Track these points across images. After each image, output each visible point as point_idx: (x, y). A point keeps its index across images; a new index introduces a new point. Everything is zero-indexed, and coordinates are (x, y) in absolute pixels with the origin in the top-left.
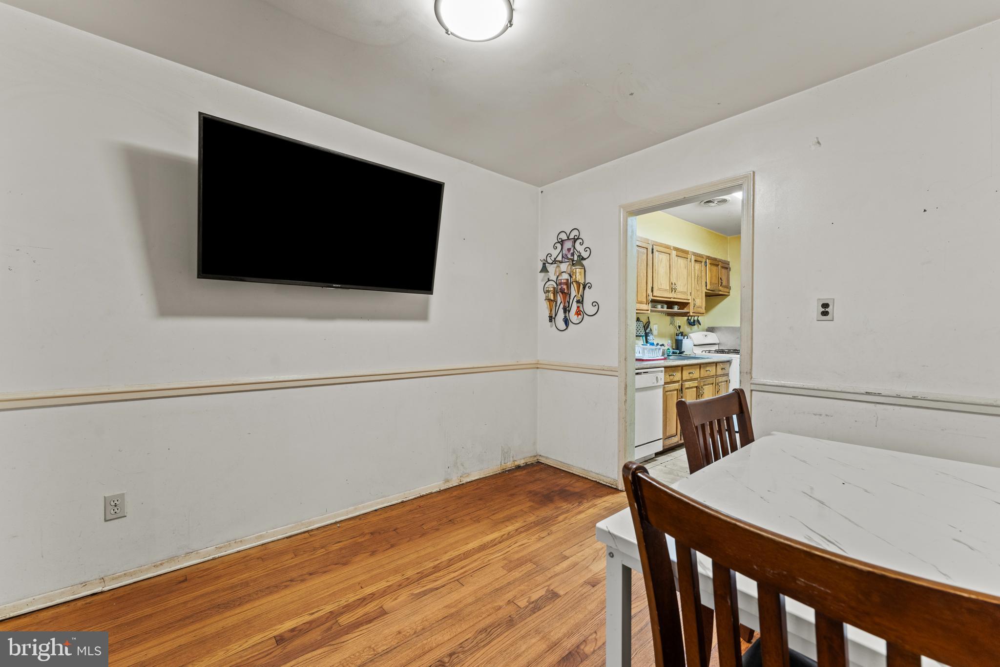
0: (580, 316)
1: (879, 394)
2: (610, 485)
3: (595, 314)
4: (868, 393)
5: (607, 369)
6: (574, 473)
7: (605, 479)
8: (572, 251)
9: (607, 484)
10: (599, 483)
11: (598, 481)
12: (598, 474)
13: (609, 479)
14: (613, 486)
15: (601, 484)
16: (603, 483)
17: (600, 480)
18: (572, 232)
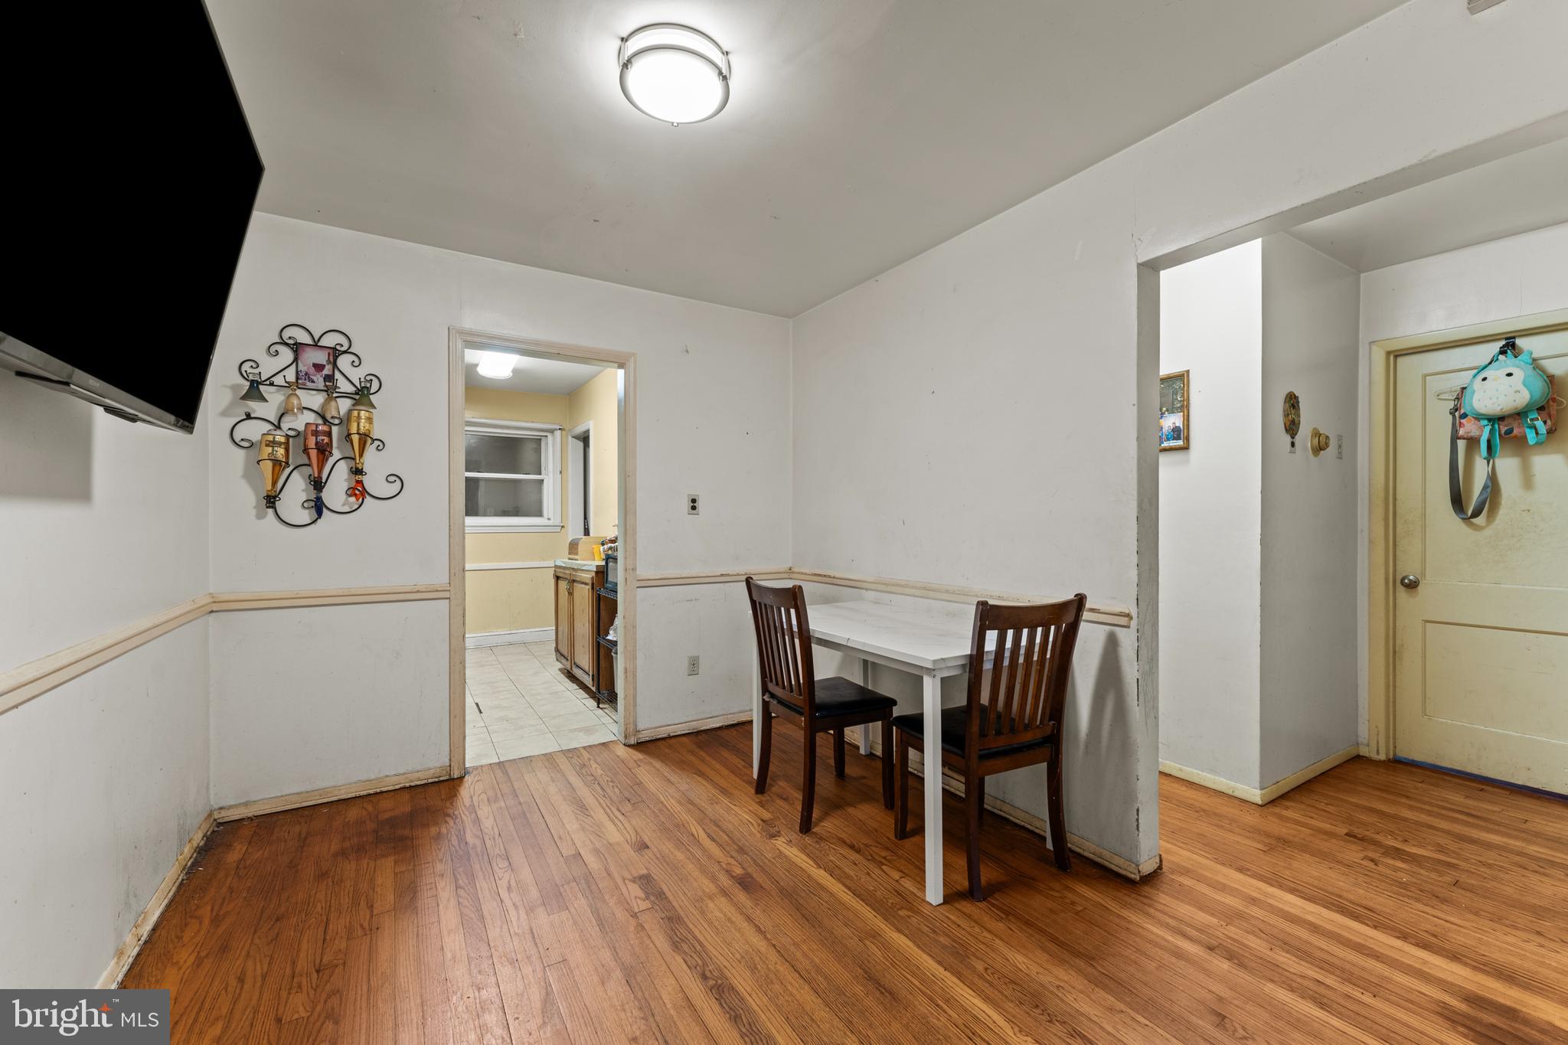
0: (353, 499)
1: (728, 575)
2: (437, 780)
3: (395, 496)
4: (722, 575)
5: (424, 590)
6: (345, 797)
7: (421, 775)
8: (327, 371)
9: (430, 781)
10: (411, 787)
11: (407, 785)
12: (404, 774)
13: (432, 772)
14: (442, 779)
15: (417, 786)
16: (419, 783)
17: (412, 782)
18: (327, 334)
